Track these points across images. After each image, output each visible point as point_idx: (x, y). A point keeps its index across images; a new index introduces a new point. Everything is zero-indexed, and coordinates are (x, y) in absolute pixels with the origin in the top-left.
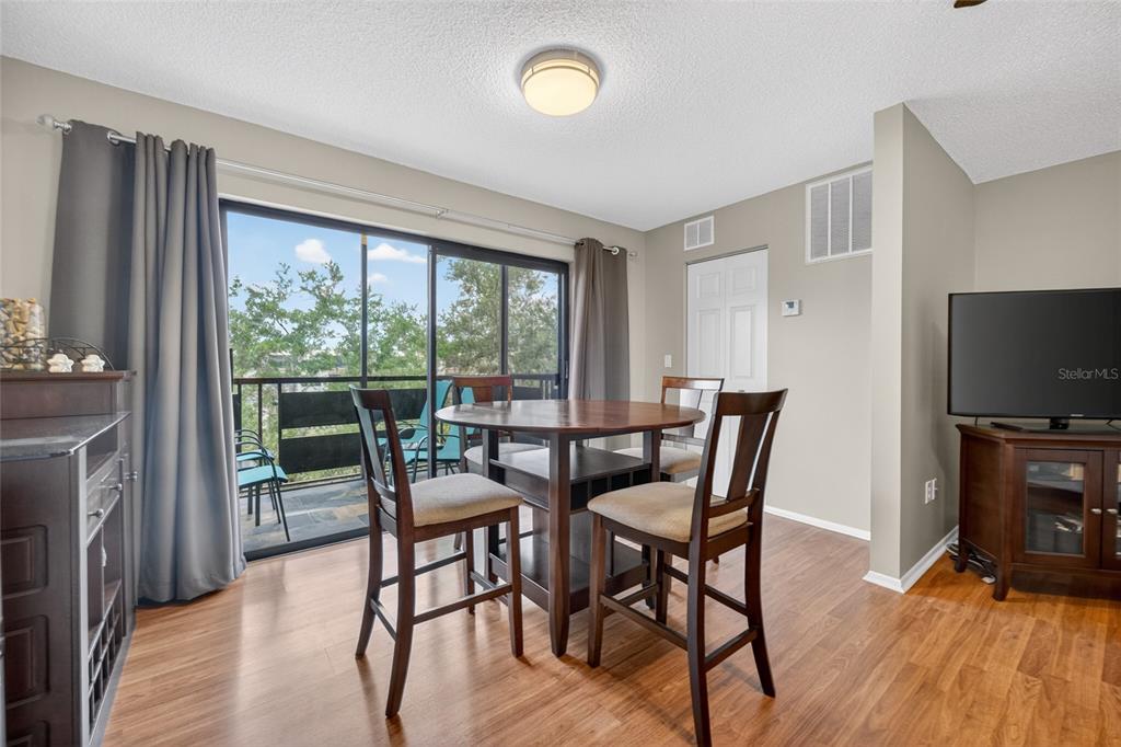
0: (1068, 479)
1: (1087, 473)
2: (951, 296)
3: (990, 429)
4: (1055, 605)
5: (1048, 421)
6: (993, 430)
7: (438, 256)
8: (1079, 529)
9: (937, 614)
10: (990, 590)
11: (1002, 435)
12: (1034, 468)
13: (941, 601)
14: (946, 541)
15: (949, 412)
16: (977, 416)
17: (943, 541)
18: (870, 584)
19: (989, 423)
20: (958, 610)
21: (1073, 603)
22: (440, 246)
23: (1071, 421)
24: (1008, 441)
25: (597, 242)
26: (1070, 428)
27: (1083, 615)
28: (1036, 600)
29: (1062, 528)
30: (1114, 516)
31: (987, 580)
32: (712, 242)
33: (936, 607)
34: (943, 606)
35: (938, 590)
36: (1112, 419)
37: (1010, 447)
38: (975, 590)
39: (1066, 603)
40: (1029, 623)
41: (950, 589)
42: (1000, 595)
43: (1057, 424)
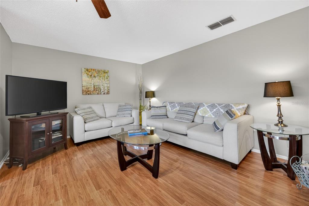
0: (42, 128)
1: (46, 125)
3: (20, 118)
4: (39, 163)
5: (36, 113)
6: (21, 118)
8: (44, 140)
9: (4, 187)
10: (22, 168)
11: (25, 119)
12: (33, 127)
13: (5, 182)
14: (3, 161)
15: (6, 115)
16: (15, 115)
17: (2, 160)
19: (20, 116)
20: (12, 181)
21: (43, 160)
23: (42, 113)
24: (26, 121)
26: (42, 114)
27: (46, 161)
28: (35, 164)
29: (40, 141)
30: (52, 134)
31: (20, 166)
33: (2, 185)
34: (6, 183)
35: (3, 179)
36: (50, 111)
37: (27, 122)
38: (17, 171)
39: (42, 160)
40: (34, 171)
41: (7, 176)
42: (24, 168)
43: (39, 114)
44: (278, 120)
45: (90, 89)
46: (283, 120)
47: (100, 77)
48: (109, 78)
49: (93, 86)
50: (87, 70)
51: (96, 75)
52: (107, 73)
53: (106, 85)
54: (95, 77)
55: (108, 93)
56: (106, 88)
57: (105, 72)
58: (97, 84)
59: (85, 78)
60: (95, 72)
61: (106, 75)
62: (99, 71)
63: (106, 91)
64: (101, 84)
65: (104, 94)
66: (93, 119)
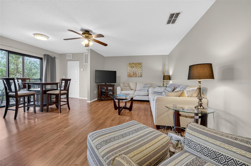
2: (96, 70)
7: (9, 54)
15: (96, 83)
16: (99, 83)
18: (87, 102)
22: (9, 52)
25: (49, 55)
32: (71, 58)
43: (106, 84)
44: (198, 103)
45: (131, 74)
46: (203, 103)
47: (137, 67)
48: (141, 67)
49: (132, 72)
50: (130, 64)
51: (134, 66)
52: (141, 64)
53: (140, 72)
54: (134, 67)
55: (141, 76)
56: (140, 73)
57: (139, 64)
58: (135, 71)
59: (129, 68)
60: (134, 64)
61: (140, 66)
62: (136, 64)
63: (140, 75)
64: (137, 71)
65: (139, 77)
66: (126, 90)
